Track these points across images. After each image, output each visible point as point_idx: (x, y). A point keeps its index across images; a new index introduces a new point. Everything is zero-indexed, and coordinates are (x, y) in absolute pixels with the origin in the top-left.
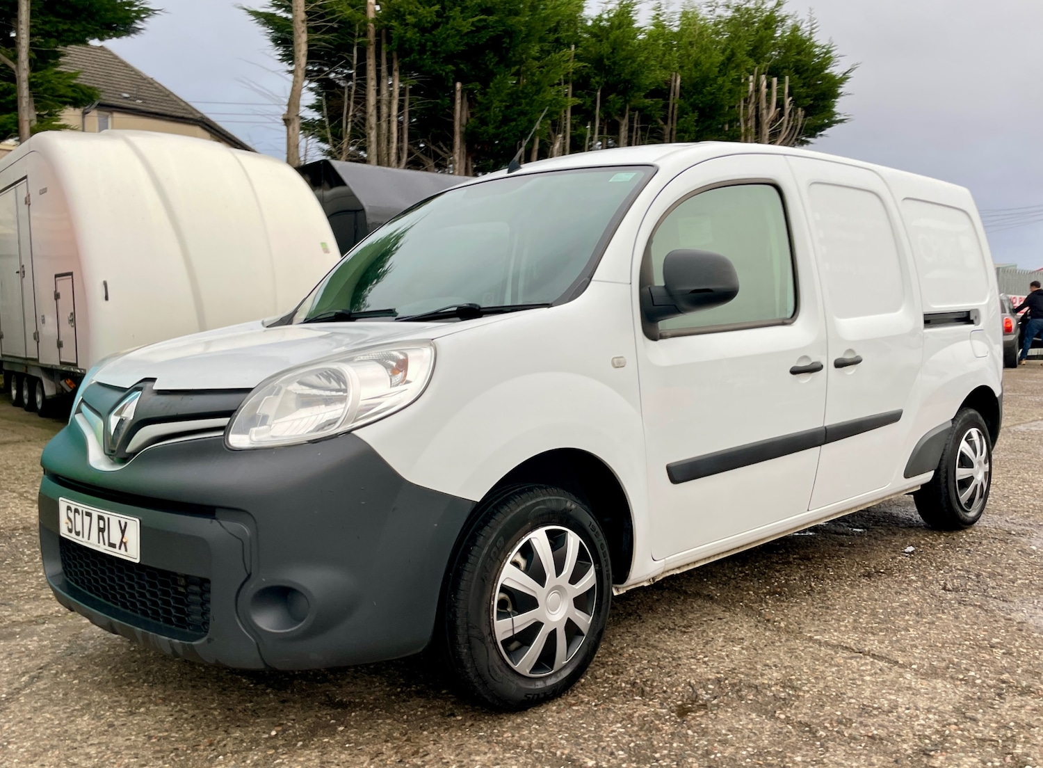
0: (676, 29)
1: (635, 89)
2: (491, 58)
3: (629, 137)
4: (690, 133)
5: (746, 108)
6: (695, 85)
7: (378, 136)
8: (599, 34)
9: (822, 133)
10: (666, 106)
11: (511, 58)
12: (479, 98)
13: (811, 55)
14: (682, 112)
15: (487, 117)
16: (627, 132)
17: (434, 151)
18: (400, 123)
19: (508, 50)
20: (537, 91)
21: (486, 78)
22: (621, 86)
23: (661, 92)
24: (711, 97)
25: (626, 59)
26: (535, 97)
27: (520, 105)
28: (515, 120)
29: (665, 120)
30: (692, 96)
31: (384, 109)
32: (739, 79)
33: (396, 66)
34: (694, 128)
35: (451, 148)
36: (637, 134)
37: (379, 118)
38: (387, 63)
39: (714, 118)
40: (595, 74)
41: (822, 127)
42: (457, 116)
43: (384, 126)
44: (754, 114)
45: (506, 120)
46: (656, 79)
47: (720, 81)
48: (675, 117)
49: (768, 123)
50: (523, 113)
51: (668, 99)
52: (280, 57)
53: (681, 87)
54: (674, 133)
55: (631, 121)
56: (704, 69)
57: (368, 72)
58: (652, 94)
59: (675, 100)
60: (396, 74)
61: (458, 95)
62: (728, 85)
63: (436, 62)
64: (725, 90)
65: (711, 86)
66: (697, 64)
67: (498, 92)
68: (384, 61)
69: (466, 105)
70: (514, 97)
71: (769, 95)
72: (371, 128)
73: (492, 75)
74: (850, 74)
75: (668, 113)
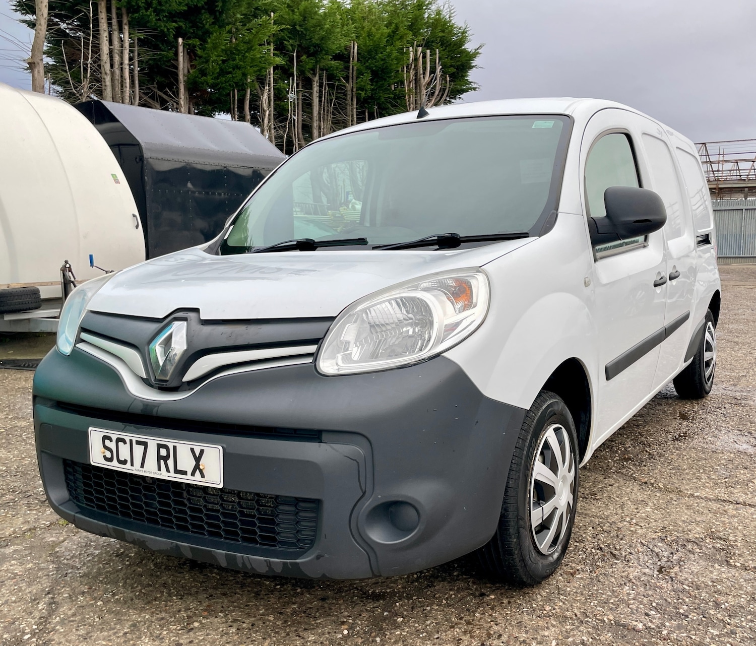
0: (349, 7)
1: (324, 52)
2: (207, 19)
3: (320, 91)
4: (366, 91)
5: (408, 72)
6: (369, 52)
7: (112, 80)
8: (291, 5)
9: (461, 96)
10: (347, 68)
11: (224, 20)
12: (199, 52)
13: (451, 33)
14: (360, 73)
15: (206, 69)
16: (318, 88)
17: (160, 97)
18: (131, 71)
19: (221, 13)
20: (248, 49)
21: (204, 37)
22: (312, 50)
23: (343, 57)
24: (382, 62)
25: (315, 26)
26: (247, 54)
27: (234, 60)
28: (230, 73)
29: (347, 79)
30: (367, 61)
31: (117, 58)
32: (402, 49)
33: (125, 20)
34: (369, 87)
35: (177, 94)
36: (325, 90)
37: (112, 66)
38: (118, 18)
39: (385, 80)
40: (290, 38)
41: (462, 91)
42: (181, 66)
43: (117, 72)
44: (414, 78)
45: (223, 72)
46: (340, 45)
47: (388, 49)
48: (355, 78)
49: (424, 86)
50: (237, 67)
51: (348, 62)
52: (14, 8)
53: (358, 53)
54: (355, 90)
55: (321, 78)
56: (375, 39)
57: (101, 24)
58: (337, 57)
59: (354, 62)
60: (126, 28)
61: (181, 49)
62: (395, 53)
63: (159, 20)
64: (392, 57)
65: (382, 53)
66: (369, 35)
67: (215, 47)
68: (114, 15)
69: (187, 57)
70: (229, 52)
71: (424, 63)
72: (106, 73)
73: (208, 33)
74: (479, 51)
75: (349, 73)
